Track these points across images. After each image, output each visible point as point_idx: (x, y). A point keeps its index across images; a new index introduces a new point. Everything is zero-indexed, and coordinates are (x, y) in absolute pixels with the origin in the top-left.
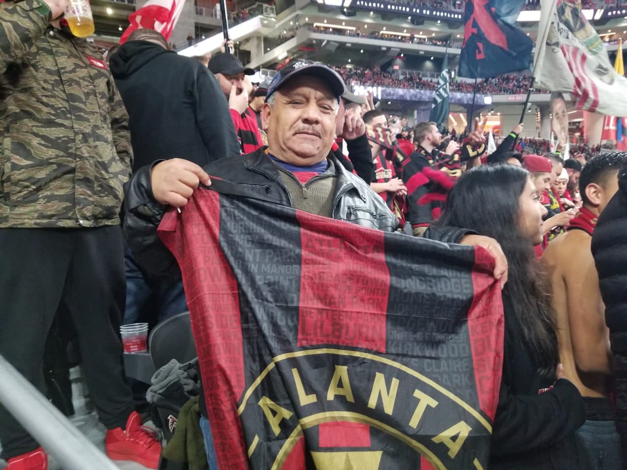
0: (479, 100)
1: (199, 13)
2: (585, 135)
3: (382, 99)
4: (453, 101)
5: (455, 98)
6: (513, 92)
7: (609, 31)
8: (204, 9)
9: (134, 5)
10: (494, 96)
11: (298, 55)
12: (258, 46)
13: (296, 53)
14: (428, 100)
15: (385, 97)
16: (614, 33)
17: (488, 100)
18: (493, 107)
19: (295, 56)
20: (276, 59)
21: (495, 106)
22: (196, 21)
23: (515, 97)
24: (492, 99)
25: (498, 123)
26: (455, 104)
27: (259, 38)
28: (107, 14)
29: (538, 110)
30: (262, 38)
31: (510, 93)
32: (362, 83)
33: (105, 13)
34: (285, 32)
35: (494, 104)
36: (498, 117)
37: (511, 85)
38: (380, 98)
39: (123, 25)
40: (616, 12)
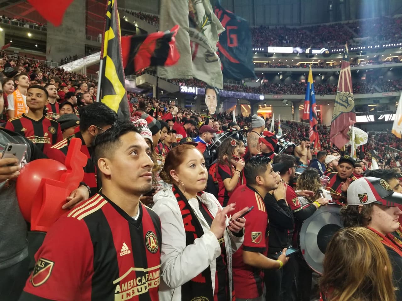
0: (257, 97)
1: (88, 38)
2: (321, 119)
3: (198, 94)
4: (241, 97)
5: (242, 96)
6: (277, 93)
7: (332, 60)
8: (91, 36)
9: (46, 32)
10: (265, 95)
14: (226, 96)
15: (200, 93)
16: (335, 62)
17: (262, 97)
18: (265, 102)
19: (148, 67)
21: (266, 101)
22: (86, 44)
23: (278, 96)
24: (264, 97)
25: (270, 111)
26: (242, 99)
28: (29, 37)
29: (292, 104)
31: (275, 94)
32: (186, 85)
33: (28, 36)
35: (265, 99)
36: (270, 108)
37: (276, 89)
38: (197, 94)
39: (38, 43)
40: (336, 50)
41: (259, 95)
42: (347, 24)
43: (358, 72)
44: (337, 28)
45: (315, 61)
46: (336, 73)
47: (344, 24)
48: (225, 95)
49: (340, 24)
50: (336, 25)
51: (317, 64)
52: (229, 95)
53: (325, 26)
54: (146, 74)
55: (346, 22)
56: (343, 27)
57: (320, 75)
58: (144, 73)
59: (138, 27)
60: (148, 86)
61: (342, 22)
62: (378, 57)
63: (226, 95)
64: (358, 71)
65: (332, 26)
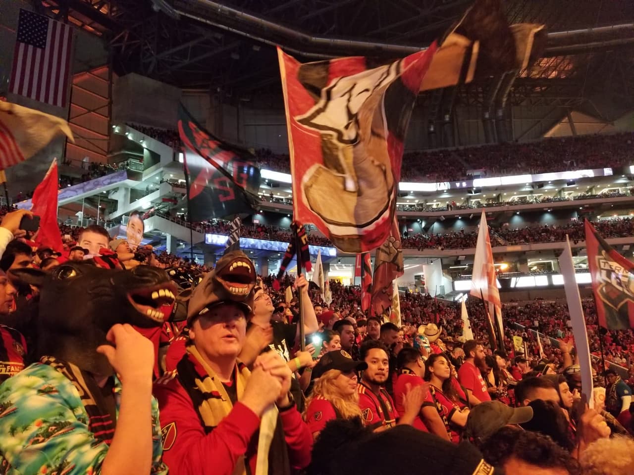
11: (163, 206)
12: (125, 196)
13: (160, 204)
14: (278, 250)
19: (160, 206)
20: (140, 208)
27: (126, 189)
30: (130, 189)
32: (216, 232)
34: (152, 186)
36: (350, 269)
41: (328, 248)
42: (455, 151)
43: (471, 217)
44: (442, 157)
45: (411, 200)
46: (440, 218)
47: (452, 151)
48: (277, 248)
49: (447, 151)
50: (441, 152)
51: (415, 205)
52: (282, 248)
53: (425, 154)
54: (156, 217)
55: (454, 148)
56: (450, 155)
57: (419, 222)
58: (152, 215)
59: (147, 149)
60: (159, 234)
61: (450, 149)
62: (498, 197)
63: (279, 248)
64: (472, 215)
65: (434, 154)
